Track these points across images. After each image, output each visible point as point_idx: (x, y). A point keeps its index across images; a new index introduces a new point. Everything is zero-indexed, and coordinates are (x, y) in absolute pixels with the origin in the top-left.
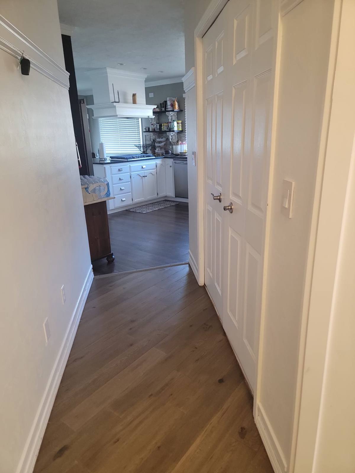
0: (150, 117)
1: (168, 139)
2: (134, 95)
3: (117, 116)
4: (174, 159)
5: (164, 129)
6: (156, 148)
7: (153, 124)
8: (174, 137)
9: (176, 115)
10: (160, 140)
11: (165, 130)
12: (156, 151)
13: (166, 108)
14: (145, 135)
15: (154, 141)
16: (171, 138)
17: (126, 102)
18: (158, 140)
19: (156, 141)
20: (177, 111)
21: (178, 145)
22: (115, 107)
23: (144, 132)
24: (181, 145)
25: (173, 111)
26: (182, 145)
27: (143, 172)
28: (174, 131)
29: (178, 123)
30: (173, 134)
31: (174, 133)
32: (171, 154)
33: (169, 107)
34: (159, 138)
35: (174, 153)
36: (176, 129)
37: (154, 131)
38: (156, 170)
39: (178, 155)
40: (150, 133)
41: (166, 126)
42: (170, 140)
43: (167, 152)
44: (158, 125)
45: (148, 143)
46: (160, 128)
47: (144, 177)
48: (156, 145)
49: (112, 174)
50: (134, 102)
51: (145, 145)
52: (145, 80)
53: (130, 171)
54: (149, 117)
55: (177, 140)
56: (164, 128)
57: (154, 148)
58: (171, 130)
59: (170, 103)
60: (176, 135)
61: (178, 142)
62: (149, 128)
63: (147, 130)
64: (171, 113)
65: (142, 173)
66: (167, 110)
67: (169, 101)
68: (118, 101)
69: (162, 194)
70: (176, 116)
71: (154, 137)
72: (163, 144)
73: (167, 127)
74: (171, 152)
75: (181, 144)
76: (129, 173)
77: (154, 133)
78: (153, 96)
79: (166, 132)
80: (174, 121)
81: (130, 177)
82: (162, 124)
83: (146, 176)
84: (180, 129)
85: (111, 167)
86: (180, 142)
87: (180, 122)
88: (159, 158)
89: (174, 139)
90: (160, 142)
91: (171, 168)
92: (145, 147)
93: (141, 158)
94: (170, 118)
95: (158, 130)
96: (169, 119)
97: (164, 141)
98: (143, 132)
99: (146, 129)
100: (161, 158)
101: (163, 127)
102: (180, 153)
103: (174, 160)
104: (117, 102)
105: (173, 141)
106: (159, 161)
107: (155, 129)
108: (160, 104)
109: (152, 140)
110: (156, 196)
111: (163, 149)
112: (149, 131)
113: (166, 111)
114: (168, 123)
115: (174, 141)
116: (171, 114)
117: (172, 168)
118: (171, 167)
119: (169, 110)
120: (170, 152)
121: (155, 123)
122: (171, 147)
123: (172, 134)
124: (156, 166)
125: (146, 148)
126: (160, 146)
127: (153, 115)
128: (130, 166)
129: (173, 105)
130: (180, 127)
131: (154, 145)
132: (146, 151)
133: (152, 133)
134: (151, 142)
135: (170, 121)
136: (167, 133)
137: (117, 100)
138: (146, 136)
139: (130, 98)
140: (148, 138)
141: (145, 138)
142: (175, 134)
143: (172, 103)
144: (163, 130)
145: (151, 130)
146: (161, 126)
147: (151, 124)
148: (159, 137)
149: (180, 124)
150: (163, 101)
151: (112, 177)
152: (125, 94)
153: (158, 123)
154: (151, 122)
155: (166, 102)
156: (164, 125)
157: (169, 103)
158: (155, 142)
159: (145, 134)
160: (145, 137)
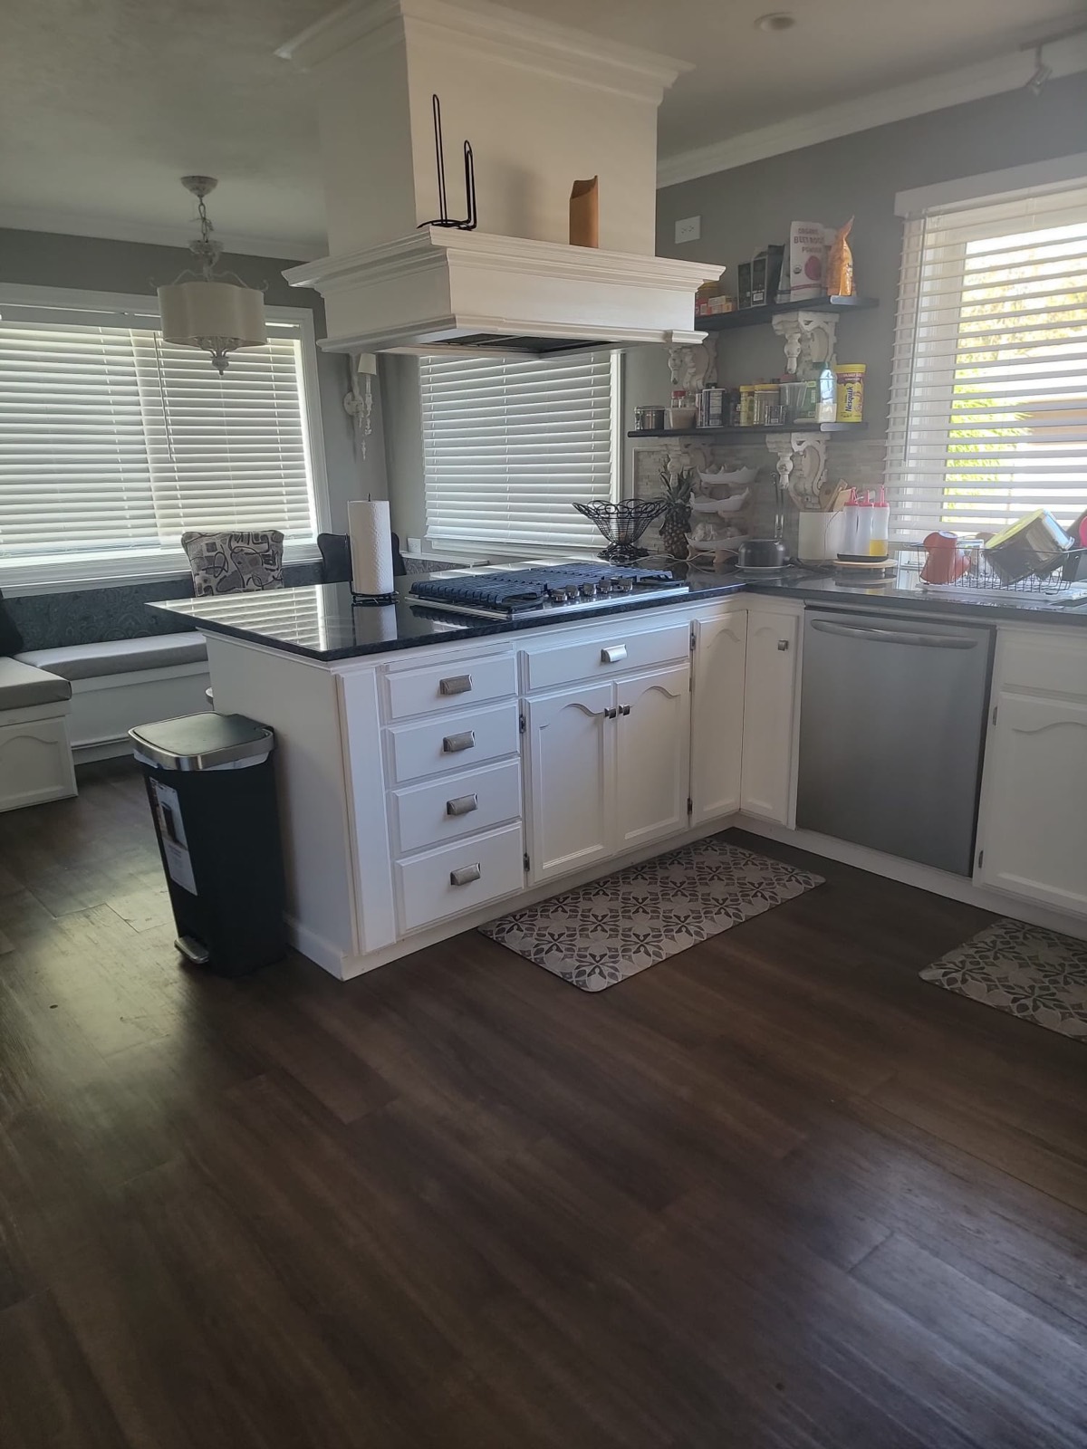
0: (675, 339)
1: (767, 474)
2: (583, 191)
3: (453, 320)
4: (809, 602)
5: (750, 418)
6: (690, 521)
7: (682, 393)
8: (806, 463)
9: (830, 330)
10: (721, 478)
11: (756, 420)
12: (695, 539)
13: (773, 291)
14: (637, 453)
15: (685, 484)
16: (790, 466)
17: (521, 225)
18: (708, 478)
19: (697, 486)
20: (845, 302)
21: (831, 510)
22: (438, 258)
23: (631, 435)
24: (850, 515)
25: (819, 304)
26: (859, 511)
27: (608, 684)
28: (815, 427)
29: (841, 380)
30: (804, 446)
31: (809, 439)
32: (785, 563)
33: (797, 282)
34: (713, 467)
35: (803, 555)
36: (827, 412)
37: (689, 429)
38: (687, 665)
39: (824, 569)
40: (666, 440)
41: (763, 397)
42: (785, 480)
43: (759, 554)
44: (716, 395)
45: (651, 492)
46: (725, 408)
47: (613, 715)
48: (697, 504)
49: (387, 716)
50: (582, 231)
51: (632, 505)
52: (659, 102)
53: (524, 687)
54: (668, 335)
55: (824, 479)
56: (751, 409)
57: (679, 520)
58: (798, 421)
59: (805, 257)
60: (821, 448)
61: (828, 492)
62: (661, 415)
63: (651, 425)
64: (803, 317)
65: (599, 693)
66: (780, 299)
67: (801, 245)
68: (462, 216)
69: (716, 806)
70: (833, 340)
71: (686, 460)
72: (735, 501)
73: (772, 403)
74: (786, 552)
75: (850, 504)
76: (514, 704)
77: (688, 440)
78: (695, 235)
79: (760, 431)
80: (819, 366)
81: (522, 725)
82: (742, 389)
83: (626, 711)
84: (854, 416)
85: (384, 670)
86: (844, 495)
87: (857, 369)
88: (715, 594)
89: (806, 471)
90: (715, 492)
91: (788, 656)
92: (635, 514)
93: (602, 595)
94: (794, 348)
95: (715, 424)
96: (785, 360)
97: (741, 487)
98: (626, 435)
99: (641, 418)
100: (729, 592)
101: (743, 406)
102: (841, 557)
103: (809, 607)
104: (457, 224)
105: (801, 487)
106: (709, 614)
107: (694, 419)
108: (741, 267)
109: (673, 481)
110: (675, 819)
111: (732, 530)
112: (659, 430)
113: (772, 308)
114: (777, 381)
115: (806, 485)
116: (802, 324)
117: (790, 654)
118: (784, 647)
119: (795, 297)
120: (781, 549)
121: (698, 383)
122: (780, 520)
123: (798, 442)
124: (693, 643)
125: (637, 519)
126: (716, 514)
127: (697, 328)
128: (523, 659)
129: (821, 270)
130: (856, 401)
131: (683, 507)
132: (637, 536)
133: (674, 441)
134: (664, 489)
135: (793, 365)
136: (770, 438)
137: (458, 212)
138: (641, 457)
139: (558, 210)
140: (651, 467)
141: (633, 468)
142: (817, 446)
143: (818, 255)
144: (743, 422)
145: (670, 423)
146: (731, 398)
147: (676, 393)
148: (714, 464)
149: (857, 387)
150: (758, 250)
151: (389, 742)
152: (520, 187)
153: (716, 385)
154: (675, 382)
155: (779, 252)
156: (751, 394)
157: (797, 256)
158: (689, 489)
159: (635, 444)
160: (637, 460)
